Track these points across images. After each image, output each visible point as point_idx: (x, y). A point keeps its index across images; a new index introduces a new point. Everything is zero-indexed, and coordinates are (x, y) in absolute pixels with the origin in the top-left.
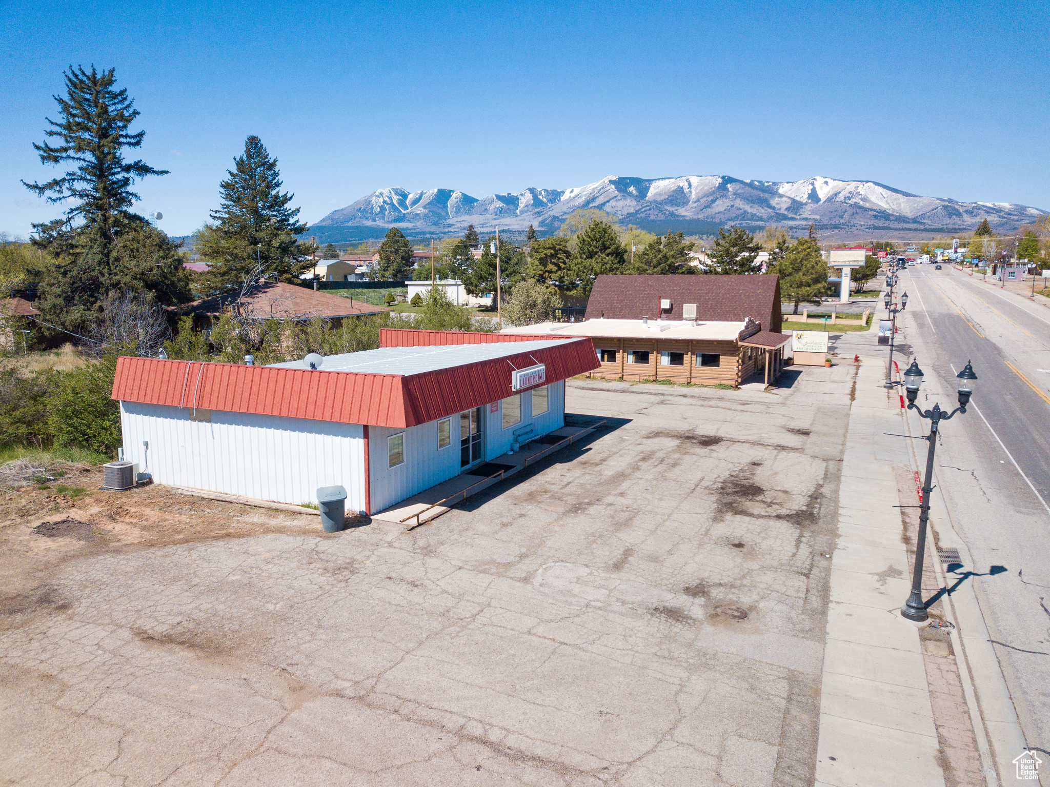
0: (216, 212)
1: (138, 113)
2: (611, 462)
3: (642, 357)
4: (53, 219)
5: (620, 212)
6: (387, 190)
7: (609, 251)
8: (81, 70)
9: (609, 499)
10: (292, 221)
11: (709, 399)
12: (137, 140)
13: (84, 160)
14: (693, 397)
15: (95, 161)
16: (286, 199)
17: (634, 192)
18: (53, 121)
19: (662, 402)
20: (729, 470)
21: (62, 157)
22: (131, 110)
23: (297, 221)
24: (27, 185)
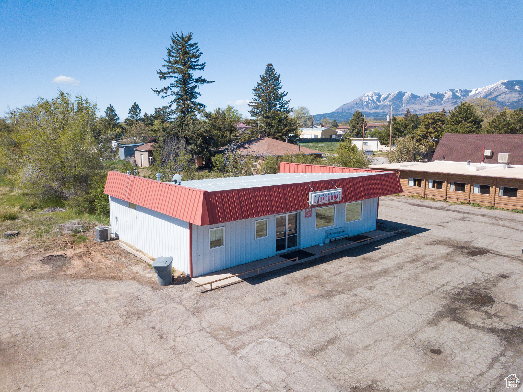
0: (251, 103)
1: (202, 54)
2: (385, 261)
3: (460, 187)
4: (163, 106)
5: (507, 101)
6: (371, 93)
7: (470, 120)
8: (177, 34)
9: (358, 291)
10: (286, 107)
11: (500, 219)
12: (202, 67)
13: (177, 77)
14: (490, 217)
15: (181, 78)
16: (283, 95)
17: (518, 89)
18: (166, 60)
19: (463, 219)
20: (475, 278)
21: (168, 77)
22: (199, 52)
23: (288, 107)
24: (154, 90)
